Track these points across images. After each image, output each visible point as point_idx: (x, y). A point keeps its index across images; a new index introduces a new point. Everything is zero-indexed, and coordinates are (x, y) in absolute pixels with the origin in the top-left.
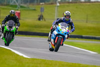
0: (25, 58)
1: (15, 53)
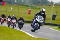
1: (27, 34)
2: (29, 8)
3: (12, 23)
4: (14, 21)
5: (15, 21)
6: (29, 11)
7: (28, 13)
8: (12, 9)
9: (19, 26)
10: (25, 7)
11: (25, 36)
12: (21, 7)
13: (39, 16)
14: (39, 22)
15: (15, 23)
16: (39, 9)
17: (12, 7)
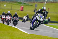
0: (26, 34)
2: (22, 5)
3: (7, 20)
4: (8, 17)
5: (10, 18)
6: (22, 8)
7: (21, 10)
8: (5, 5)
9: (13, 23)
10: (18, 4)
11: (18, 32)
12: (14, 4)
13: (39, 14)
14: (39, 20)
15: (10, 20)
16: (31, 6)
17: (5, 4)
